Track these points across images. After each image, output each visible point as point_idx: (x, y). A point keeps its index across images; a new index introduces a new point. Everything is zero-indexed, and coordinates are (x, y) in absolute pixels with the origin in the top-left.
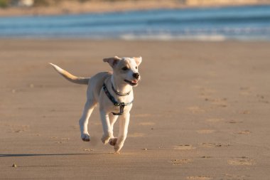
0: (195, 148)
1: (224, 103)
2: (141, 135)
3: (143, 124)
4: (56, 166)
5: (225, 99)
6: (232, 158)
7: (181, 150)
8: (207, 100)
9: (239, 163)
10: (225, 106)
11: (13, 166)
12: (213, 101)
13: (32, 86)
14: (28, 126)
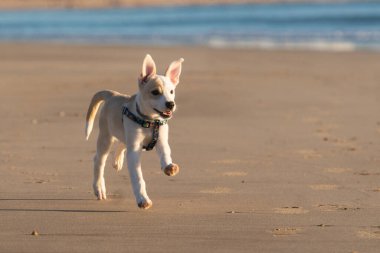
0: (306, 212)
1: (352, 145)
2: (226, 191)
3: (230, 174)
4: (97, 235)
5: (354, 139)
6: (364, 227)
7: (286, 215)
8: (326, 139)
9: (374, 235)
10: (353, 149)
11: (33, 234)
12: (336, 141)
13: (62, 114)
14: (56, 174)
